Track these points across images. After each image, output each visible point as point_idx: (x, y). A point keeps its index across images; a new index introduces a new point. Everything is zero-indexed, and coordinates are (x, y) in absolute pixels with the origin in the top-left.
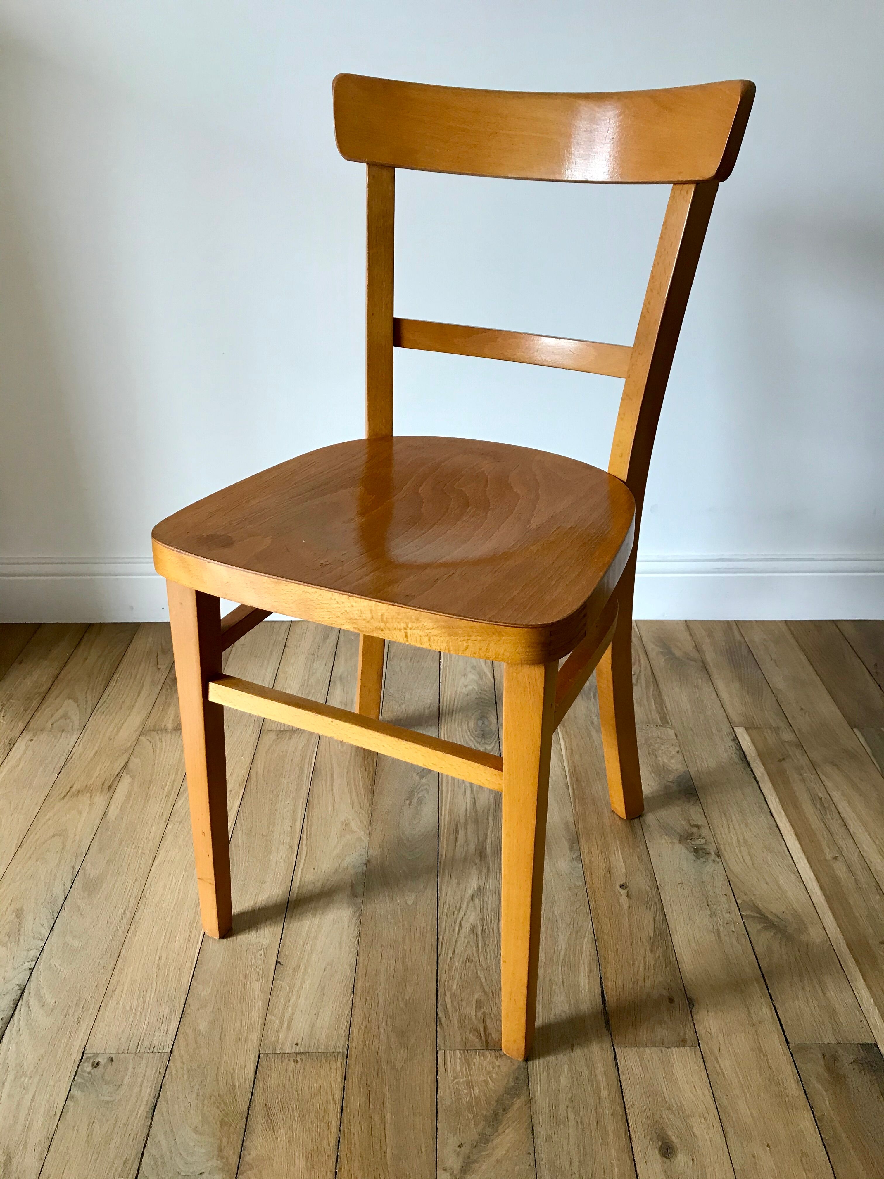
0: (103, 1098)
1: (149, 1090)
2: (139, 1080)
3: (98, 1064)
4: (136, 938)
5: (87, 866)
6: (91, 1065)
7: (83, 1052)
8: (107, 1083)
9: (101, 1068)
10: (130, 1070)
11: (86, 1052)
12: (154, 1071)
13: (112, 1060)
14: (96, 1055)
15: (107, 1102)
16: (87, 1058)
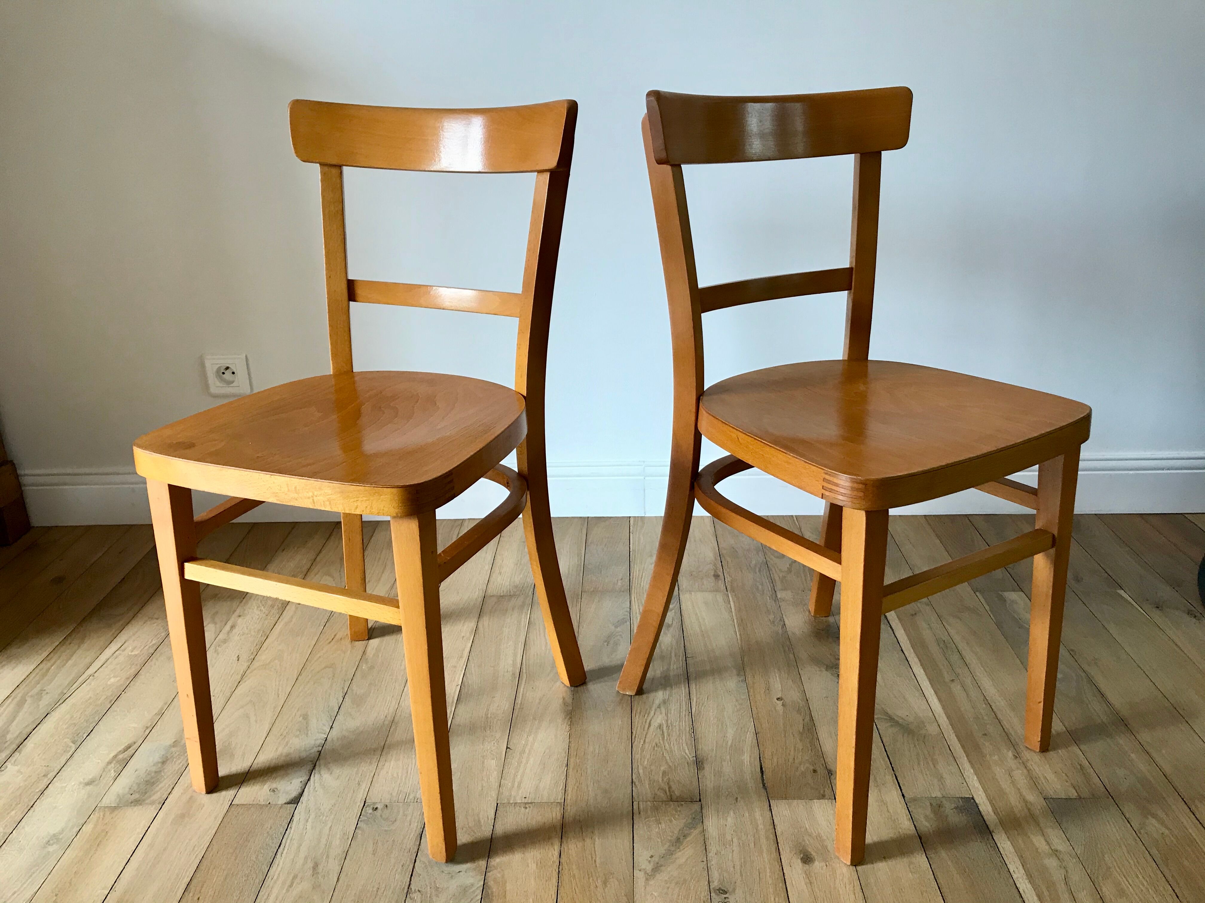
0: (382, 828)
1: (416, 824)
2: (409, 818)
3: (376, 808)
4: (397, 733)
5: (354, 687)
6: (371, 809)
7: (365, 802)
8: (385, 820)
9: (379, 811)
10: (401, 812)
11: (366, 801)
12: (419, 813)
13: (387, 806)
14: (374, 803)
15: (386, 831)
16: (368, 805)
